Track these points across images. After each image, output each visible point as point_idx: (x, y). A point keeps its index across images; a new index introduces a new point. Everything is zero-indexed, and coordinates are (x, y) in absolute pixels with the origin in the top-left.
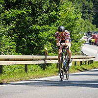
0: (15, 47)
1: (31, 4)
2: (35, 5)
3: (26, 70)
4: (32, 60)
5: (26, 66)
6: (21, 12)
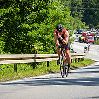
0: (4, 47)
1: (19, 2)
2: (24, 4)
4: (22, 59)
5: (16, 65)
6: (9, 10)
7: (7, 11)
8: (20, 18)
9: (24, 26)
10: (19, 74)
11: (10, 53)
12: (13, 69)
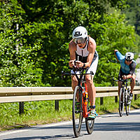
0: (40, 76)
1: (63, 14)
4: (65, 93)
5: (57, 102)
7: (45, 26)
10: (62, 114)
11: (48, 84)
12: (53, 108)
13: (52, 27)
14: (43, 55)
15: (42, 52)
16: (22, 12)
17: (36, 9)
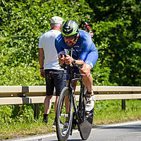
1: (131, 12)
3: (123, 107)
5: (123, 101)
6: (116, 24)
7: (113, 24)
8: (131, 34)
9: (136, 46)
10: (129, 114)
11: (116, 84)
13: (120, 26)
14: (111, 54)
15: (109, 51)
16: (89, 11)
17: (105, 8)
